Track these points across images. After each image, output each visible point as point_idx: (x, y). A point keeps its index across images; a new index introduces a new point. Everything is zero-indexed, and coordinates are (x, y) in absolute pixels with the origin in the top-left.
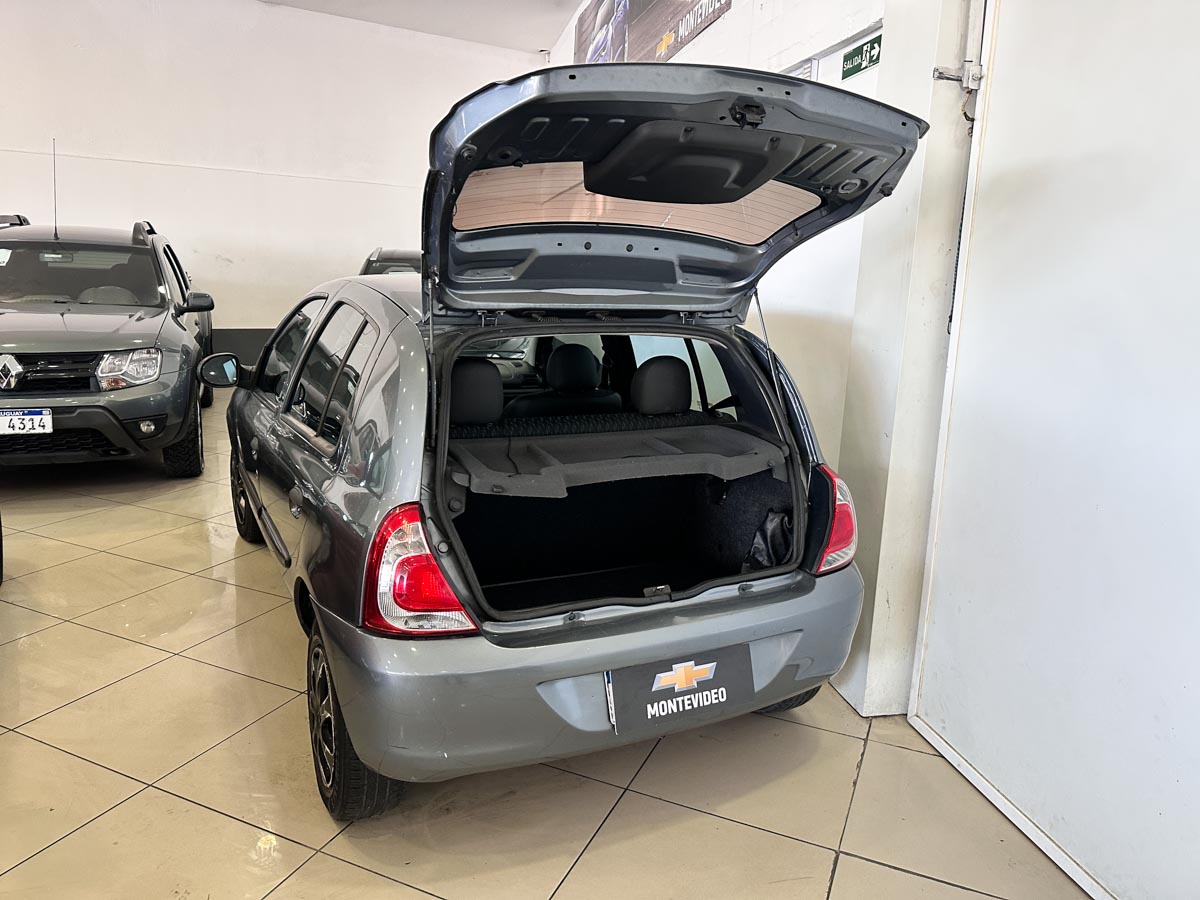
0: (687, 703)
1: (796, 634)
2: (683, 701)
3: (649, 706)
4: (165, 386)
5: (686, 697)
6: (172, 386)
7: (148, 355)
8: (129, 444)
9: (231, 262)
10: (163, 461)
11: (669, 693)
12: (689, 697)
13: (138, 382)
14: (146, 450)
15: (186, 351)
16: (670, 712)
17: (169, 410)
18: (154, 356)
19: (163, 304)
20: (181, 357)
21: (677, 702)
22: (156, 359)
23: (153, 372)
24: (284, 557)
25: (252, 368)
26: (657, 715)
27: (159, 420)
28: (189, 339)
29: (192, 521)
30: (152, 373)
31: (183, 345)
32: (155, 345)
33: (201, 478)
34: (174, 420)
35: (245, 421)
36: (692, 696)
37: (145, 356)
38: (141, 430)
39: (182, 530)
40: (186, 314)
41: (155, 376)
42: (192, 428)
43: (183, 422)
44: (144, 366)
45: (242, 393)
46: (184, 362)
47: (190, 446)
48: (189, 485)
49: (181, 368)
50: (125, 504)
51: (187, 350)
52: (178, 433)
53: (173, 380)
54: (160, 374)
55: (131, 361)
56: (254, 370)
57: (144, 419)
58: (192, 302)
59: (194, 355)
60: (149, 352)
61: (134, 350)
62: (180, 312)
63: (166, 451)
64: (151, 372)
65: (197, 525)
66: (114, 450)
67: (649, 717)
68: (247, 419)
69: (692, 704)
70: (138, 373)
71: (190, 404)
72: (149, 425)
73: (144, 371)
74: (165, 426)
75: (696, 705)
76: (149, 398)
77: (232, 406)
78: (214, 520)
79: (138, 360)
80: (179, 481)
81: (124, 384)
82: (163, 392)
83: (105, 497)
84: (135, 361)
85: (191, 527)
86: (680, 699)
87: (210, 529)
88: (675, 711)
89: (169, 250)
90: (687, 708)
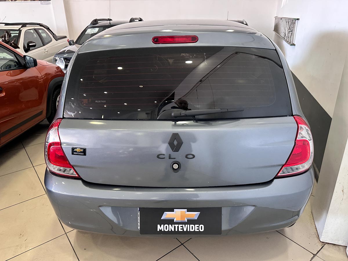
0: (180, 228)
1: (251, 207)
2: (178, 227)
3: (159, 226)
5: (180, 226)
11: (171, 222)
12: (182, 225)
16: (170, 230)
21: (175, 227)
26: (163, 230)
36: (184, 225)
67: (158, 230)
69: (183, 229)
75: (185, 230)
86: (176, 226)
88: (173, 230)
90: (180, 230)
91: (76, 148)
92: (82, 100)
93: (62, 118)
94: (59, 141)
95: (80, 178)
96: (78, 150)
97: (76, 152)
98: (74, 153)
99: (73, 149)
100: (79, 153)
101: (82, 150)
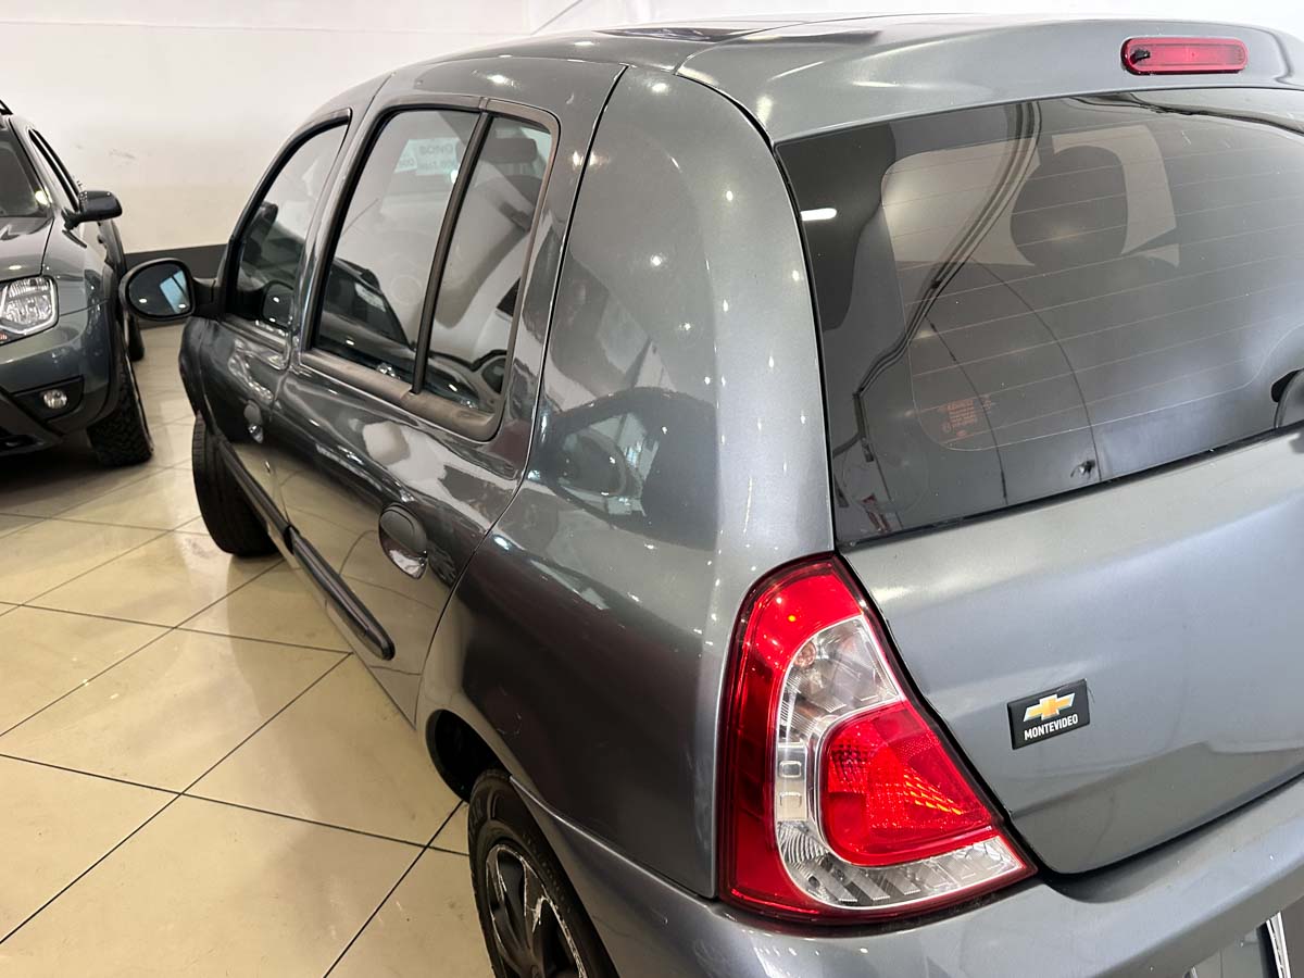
4: (71, 333)
6: (81, 332)
7: (34, 288)
8: (33, 430)
9: (131, 157)
10: (89, 444)
13: (25, 332)
14: (60, 434)
15: (91, 277)
17: (83, 370)
18: (45, 288)
19: (44, 215)
20: (88, 288)
22: (48, 293)
23: (46, 314)
24: (378, 643)
25: (214, 281)
27: (72, 386)
28: (95, 260)
29: (154, 534)
30: (45, 316)
31: (87, 271)
32: (42, 272)
33: (151, 463)
34: (95, 384)
35: (215, 370)
37: (29, 289)
38: (45, 405)
39: (142, 551)
40: (82, 225)
41: (52, 320)
42: (125, 392)
43: (109, 385)
44: (31, 305)
45: (200, 325)
46: (94, 295)
47: (128, 420)
48: (135, 477)
49: (90, 304)
50: (46, 518)
51: (94, 278)
52: (105, 404)
53: (80, 322)
54: (58, 316)
55: (8, 300)
56: (217, 284)
57: (49, 387)
58: (87, 206)
59: (106, 282)
60: (33, 284)
61: (9, 282)
62: (72, 222)
63: (91, 431)
64: (43, 315)
65: (163, 539)
66: (10, 441)
68: (217, 367)
70: (24, 317)
71: (114, 358)
72: (57, 397)
73: (32, 314)
74: (82, 395)
76: (48, 354)
77: (186, 350)
78: (186, 528)
79: (22, 298)
80: (120, 473)
81: (5, 337)
82: (70, 343)
83: (12, 510)
84: (13, 299)
85: (155, 544)
87: (185, 543)
89: (35, 137)
91: (1035, 701)
92: (941, 409)
93: (836, 552)
94: (902, 697)
95: (1037, 872)
96: (1046, 707)
97: (1037, 722)
98: (1028, 734)
99: (1015, 712)
100: (1050, 727)
101: (1068, 700)
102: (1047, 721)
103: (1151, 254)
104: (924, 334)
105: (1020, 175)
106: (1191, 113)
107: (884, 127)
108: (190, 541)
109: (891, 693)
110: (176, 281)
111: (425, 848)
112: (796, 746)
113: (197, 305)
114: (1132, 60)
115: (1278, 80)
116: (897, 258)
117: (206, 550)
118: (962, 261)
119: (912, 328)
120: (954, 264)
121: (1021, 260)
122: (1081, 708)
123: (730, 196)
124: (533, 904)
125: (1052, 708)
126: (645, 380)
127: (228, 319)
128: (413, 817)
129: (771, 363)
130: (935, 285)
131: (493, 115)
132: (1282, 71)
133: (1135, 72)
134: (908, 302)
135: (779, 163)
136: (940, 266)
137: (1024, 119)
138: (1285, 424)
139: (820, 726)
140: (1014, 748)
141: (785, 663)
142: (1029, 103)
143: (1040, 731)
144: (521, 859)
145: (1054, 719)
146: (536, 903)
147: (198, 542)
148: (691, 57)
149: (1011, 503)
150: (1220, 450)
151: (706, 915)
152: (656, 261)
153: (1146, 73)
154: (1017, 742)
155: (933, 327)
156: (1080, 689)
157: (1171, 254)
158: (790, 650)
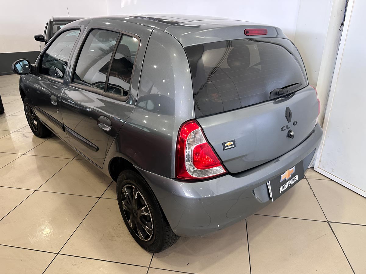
3: (280, 188)
36: (290, 180)
56: (36, 66)
67: (281, 192)
69: (290, 184)
88: (287, 188)
91: (227, 143)
92: (212, 95)
93: (195, 119)
94: (205, 142)
95: (228, 173)
96: (228, 144)
97: (227, 146)
98: (226, 148)
99: (224, 144)
100: (229, 147)
101: (232, 143)
102: (229, 146)
103: (254, 67)
104: (210, 82)
105: (229, 50)
106: (261, 42)
107: (202, 45)
108: (22, 134)
109: (204, 141)
110: (20, 64)
111: (100, 198)
112: (189, 150)
113: (32, 71)
114: (246, 33)
115: (276, 36)
116: (204, 66)
117: (28, 136)
118: (218, 67)
119: (208, 81)
120: (217, 68)
121: (229, 67)
122: (234, 144)
123: (175, 55)
124: (135, 194)
125: (229, 144)
126: (152, 92)
127: (40, 75)
128: (96, 192)
129: (183, 87)
130: (212, 73)
131: (123, 34)
132: (277, 34)
133: (247, 35)
134: (207, 77)
135: (185, 51)
136: (214, 68)
137: (229, 43)
138: (271, 99)
139: (193, 148)
140: (223, 150)
141: (186, 138)
142: (229, 40)
143: (227, 148)
144: (132, 186)
145: (230, 146)
146: (136, 193)
147: (24, 134)
148: (166, 28)
149: (224, 111)
150: (259, 103)
151: (173, 181)
152: (155, 67)
153: (249, 35)
154: (224, 150)
155: (211, 81)
156: (234, 141)
157: (259, 67)
158: (187, 136)
